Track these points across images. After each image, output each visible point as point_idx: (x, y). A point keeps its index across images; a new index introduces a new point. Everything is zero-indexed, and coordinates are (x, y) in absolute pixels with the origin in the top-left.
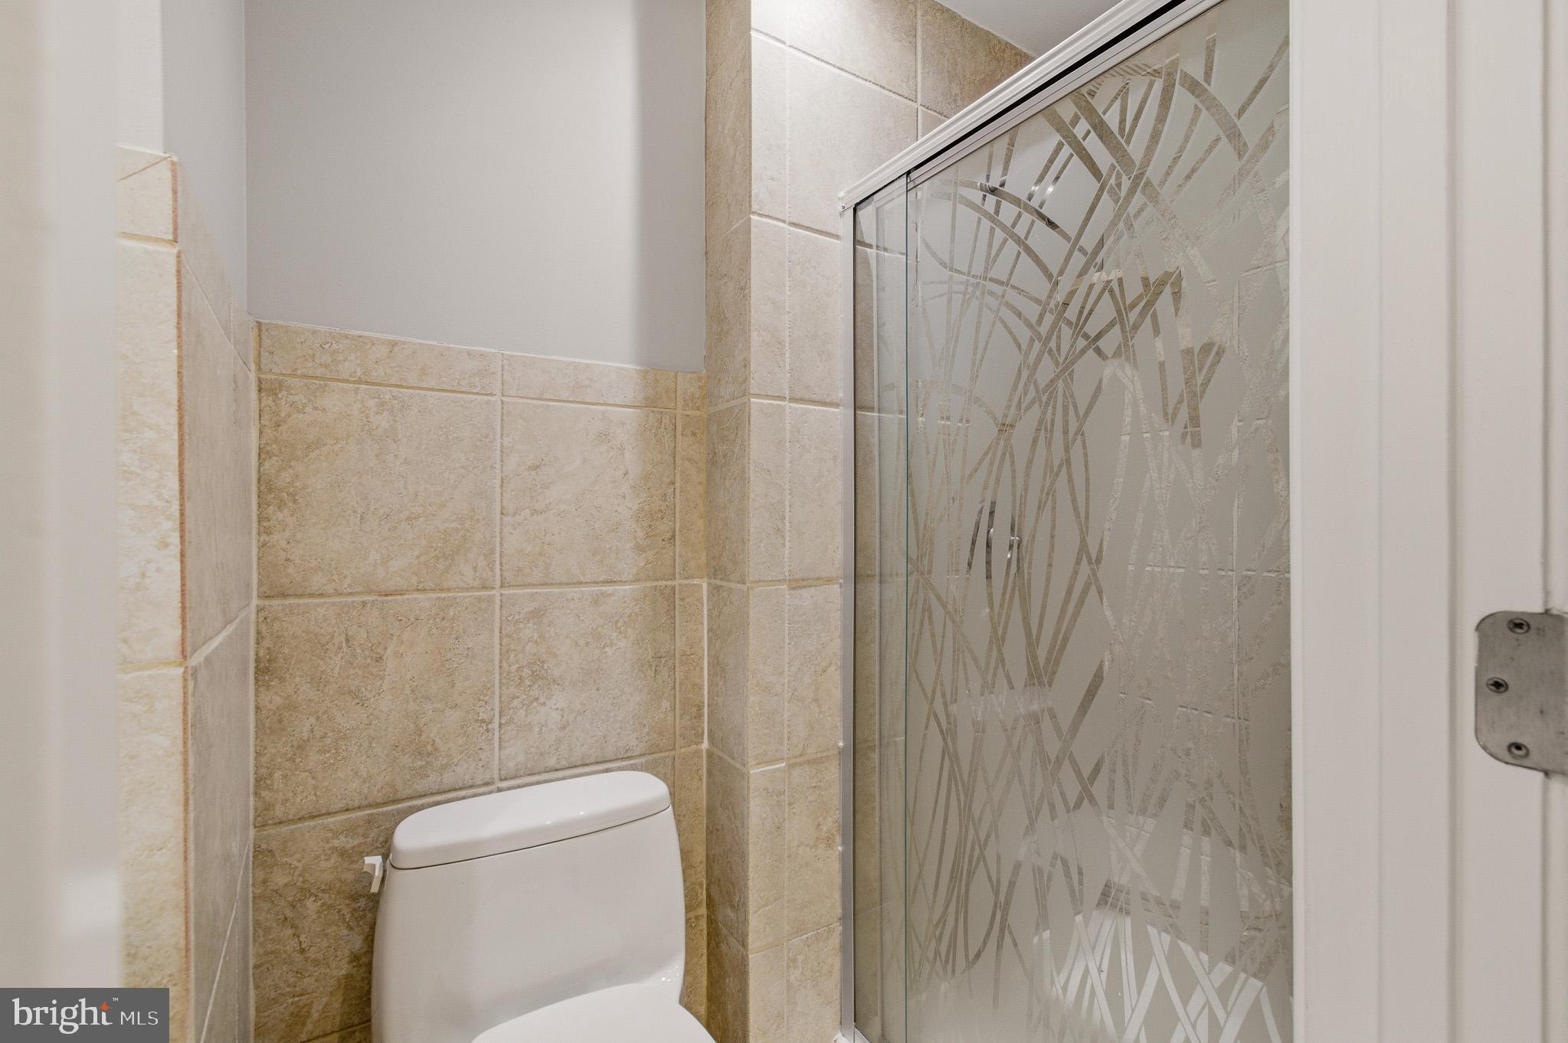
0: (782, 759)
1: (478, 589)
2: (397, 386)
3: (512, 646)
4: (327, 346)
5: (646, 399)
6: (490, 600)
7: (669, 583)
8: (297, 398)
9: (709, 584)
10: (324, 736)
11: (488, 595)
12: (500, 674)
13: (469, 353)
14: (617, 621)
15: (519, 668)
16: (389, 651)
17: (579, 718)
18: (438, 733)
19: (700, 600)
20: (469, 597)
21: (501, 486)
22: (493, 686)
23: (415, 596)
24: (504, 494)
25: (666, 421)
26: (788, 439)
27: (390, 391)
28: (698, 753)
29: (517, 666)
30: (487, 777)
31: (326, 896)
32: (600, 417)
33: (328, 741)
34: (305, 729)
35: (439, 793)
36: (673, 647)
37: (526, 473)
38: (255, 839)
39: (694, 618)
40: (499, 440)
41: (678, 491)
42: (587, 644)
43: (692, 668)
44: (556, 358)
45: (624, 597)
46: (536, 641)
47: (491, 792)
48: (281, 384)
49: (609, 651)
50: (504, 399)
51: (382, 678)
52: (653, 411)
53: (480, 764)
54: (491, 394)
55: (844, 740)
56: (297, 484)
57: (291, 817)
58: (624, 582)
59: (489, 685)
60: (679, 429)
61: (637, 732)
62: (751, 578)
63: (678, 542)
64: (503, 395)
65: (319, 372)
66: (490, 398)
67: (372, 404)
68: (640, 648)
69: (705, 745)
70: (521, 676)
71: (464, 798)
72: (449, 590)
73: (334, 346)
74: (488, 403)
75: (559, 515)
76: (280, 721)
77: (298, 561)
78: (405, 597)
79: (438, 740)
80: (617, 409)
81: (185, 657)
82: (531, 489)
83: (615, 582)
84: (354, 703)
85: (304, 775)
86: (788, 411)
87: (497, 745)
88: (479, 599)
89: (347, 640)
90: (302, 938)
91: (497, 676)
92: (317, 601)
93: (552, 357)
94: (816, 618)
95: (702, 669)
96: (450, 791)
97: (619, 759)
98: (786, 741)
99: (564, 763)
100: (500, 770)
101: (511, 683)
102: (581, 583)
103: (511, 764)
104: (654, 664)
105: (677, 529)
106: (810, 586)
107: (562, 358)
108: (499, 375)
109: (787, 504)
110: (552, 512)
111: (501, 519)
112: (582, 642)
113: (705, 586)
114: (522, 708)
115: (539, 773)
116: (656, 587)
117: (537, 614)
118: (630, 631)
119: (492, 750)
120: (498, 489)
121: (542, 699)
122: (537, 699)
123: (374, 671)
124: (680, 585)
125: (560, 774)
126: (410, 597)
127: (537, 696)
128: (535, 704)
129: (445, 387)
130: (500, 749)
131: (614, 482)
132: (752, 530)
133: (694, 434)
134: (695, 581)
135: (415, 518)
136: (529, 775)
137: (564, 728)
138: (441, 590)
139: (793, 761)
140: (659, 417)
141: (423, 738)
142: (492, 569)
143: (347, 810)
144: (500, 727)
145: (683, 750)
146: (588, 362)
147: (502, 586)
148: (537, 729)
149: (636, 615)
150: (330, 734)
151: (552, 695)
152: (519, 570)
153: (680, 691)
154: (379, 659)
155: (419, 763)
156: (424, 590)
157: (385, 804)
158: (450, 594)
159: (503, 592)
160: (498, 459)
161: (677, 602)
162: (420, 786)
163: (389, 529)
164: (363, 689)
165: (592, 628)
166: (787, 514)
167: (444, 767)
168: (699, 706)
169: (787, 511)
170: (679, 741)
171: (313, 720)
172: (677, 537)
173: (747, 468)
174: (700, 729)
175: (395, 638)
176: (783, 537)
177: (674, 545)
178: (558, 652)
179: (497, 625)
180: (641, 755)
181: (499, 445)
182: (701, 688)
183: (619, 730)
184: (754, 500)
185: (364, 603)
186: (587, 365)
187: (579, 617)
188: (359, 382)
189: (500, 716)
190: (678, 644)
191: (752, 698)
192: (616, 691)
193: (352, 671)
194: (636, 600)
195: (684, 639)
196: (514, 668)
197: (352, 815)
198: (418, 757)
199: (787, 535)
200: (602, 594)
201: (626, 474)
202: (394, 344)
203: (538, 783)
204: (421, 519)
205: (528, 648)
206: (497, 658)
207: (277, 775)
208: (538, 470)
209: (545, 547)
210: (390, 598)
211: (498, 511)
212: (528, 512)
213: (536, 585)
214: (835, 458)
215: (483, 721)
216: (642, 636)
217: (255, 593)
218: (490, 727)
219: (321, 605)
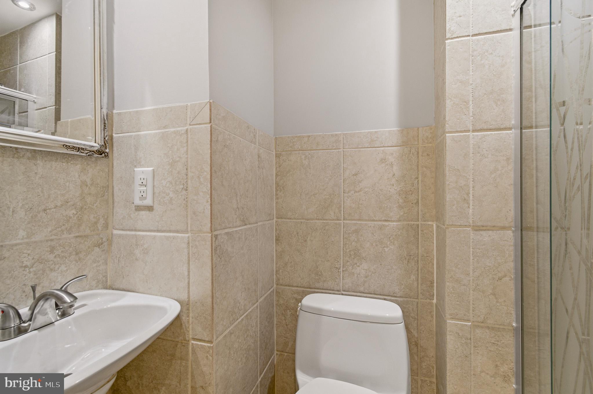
0: (468, 321)
1: (335, 220)
2: (310, 150)
3: (347, 242)
4: (291, 141)
5: (403, 142)
6: (340, 224)
7: (415, 223)
8: (284, 158)
9: (436, 224)
10: (291, 262)
11: (339, 223)
12: (343, 252)
13: (332, 135)
14: (390, 238)
15: (350, 251)
16: (308, 239)
17: (373, 275)
18: (323, 269)
19: (432, 232)
20: (333, 223)
21: (344, 182)
22: (341, 256)
23: (316, 221)
24: (345, 185)
25: (413, 150)
26: (471, 152)
27: (308, 152)
28: (431, 304)
29: (349, 250)
30: (338, 288)
31: (292, 311)
32: (382, 152)
33: (292, 264)
34: (287, 259)
35: (323, 289)
36: (417, 252)
37: (352, 177)
38: (276, 288)
39: (428, 240)
40: (342, 165)
41: (420, 182)
42: (377, 245)
43: (427, 263)
44: (363, 131)
45: (393, 227)
46: (356, 241)
47: (339, 294)
48: (280, 154)
49: (386, 249)
50: (344, 150)
51: (307, 247)
52: (407, 147)
53: (336, 283)
54: (339, 149)
55: (517, 322)
56: (284, 184)
57: (284, 284)
58: (394, 221)
59: (339, 255)
60: (420, 153)
61: (399, 286)
62: (447, 223)
63: (420, 205)
64: (343, 149)
65: (290, 149)
66: (339, 150)
67: (303, 157)
68: (400, 250)
69: (435, 301)
70: (350, 254)
71: (330, 293)
72: (326, 220)
73: (293, 140)
74: (339, 151)
75: (365, 193)
76: (281, 255)
77: (285, 208)
78: (313, 221)
79: (322, 271)
80: (389, 148)
81: (212, 232)
82: (354, 183)
83: (389, 221)
84: (299, 254)
85: (287, 273)
86: (471, 137)
87: (342, 278)
88: (336, 223)
89: (297, 234)
90: (287, 321)
91: (342, 252)
92: (289, 220)
93: (362, 131)
94: (493, 248)
95: (433, 264)
96: (326, 289)
97: (390, 296)
98: (471, 311)
99: (366, 291)
100: (343, 287)
101: (347, 256)
102: (374, 220)
103: (347, 286)
104: (407, 258)
105: (420, 199)
106: (488, 230)
107: (365, 131)
108: (342, 141)
109: (471, 186)
110: (362, 192)
111: (344, 195)
112: (374, 244)
113: (434, 225)
114: (350, 266)
115: (357, 292)
116: (409, 224)
117: (356, 231)
118: (396, 242)
119: (340, 279)
120: (342, 183)
121: (358, 264)
122: (356, 264)
123: (304, 244)
124: (421, 224)
125: (365, 295)
126: (314, 221)
127: (356, 263)
128: (355, 265)
129: (324, 148)
130: (343, 280)
131: (388, 179)
132: (447, 199)
133: (428, 155)
134: (430, 223)
135: (316, 194)
136: (353, 292)
137: (366, 277)
138: (324, 220)
139: (476, 324)
140: (410, 149)
141: (318, 269)
142: (340, 213)
143: (297, 287)
144: (343, 271)
145: (422, 300)
146: (376, 130)
147: (344, 220)
148: (356, 275)
149: (399, 236)
150: (293, 262)
151: (362, 263)
152: (350, 214)
153: (421, 273)
154: (306, 241)
155: (317, 277)
156: (318, 219)
157: (307, 288)
158: (327, 221)
159: (344, 222)
160: (342, 172)
161: (420, 232)
162: (317, 285)
163: (308, 198)
164: (301, 250)
165: (379, 239)
166: (471, 192)
167: (324, 281)
168: (431, 282)
169: (471, 190)
170: (420, 296)
171: (289, 257)
172: (420, 202)
173: (445, 169)
174: (432, 294)
175: (310, 235)
176: (468, 204)
177: (418, 206)
178: (365, 247)
179: (342, 234)
180: (400, 297)
181: (342, 167)
182: (433, 273)
183: (390, 284)
184: (449, 185)
185: (301, 222)
186: (376, 132)
187: (373, 234)
188: (300, 150)
189: (343, 267)
190: (420, 251)
191: (448, 284)
192: (389, 267)
193: (298, 244)
194: (399, 229)
195: (423, 249)
196: (348, 250)
197: (299, 289)
198: (317, 275)
199: (471, 203)
200: (383, 225)
201: (394, 175)
202: (309, 136)
203: (356, 296)
204: (317, 195)
205: (353, 243)
206: (342, 246)
207: (281, 271)
208: (357, 176)
209: (360, 205)
210: (309, 221)
211: (342, 192)
212: (353, 192)
213: (356, 220)
214: (508, 159)
215: (337, 268)
216: (401, 245)
217: (275, 217)
218: (339, 270)
219: (290, 222)
